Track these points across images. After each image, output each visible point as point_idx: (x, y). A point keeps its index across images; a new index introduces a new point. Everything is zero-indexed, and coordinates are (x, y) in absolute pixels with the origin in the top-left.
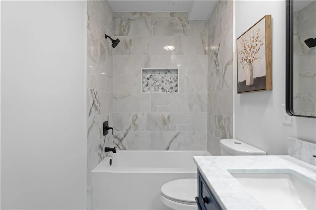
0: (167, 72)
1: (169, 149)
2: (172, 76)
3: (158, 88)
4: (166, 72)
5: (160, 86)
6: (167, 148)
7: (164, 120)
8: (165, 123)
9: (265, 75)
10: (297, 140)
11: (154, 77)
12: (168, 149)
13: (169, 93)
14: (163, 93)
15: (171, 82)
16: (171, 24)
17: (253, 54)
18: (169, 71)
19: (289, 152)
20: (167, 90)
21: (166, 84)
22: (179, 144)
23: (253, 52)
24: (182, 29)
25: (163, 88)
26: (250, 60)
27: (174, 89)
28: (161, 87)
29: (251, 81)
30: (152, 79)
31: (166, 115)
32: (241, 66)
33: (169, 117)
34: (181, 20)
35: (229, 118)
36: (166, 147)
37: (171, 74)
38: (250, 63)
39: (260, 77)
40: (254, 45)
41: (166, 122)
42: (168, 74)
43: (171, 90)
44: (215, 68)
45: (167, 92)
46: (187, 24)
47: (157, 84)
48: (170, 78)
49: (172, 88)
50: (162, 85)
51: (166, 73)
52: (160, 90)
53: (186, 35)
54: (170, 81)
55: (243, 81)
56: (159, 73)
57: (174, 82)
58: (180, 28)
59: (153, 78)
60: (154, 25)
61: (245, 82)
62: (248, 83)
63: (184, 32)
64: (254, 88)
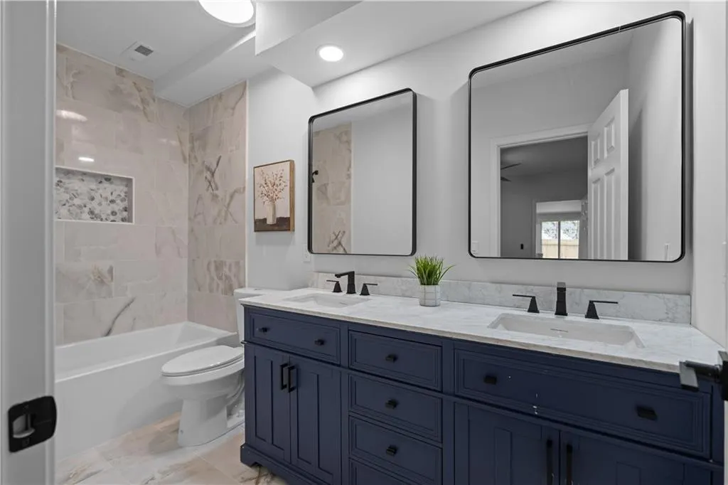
0: (103, 180)
1: (113, 332)
2: (115, 190)
3: (79, 211)
4: (99, 180)
5: (85, 206)
6: (106, 332)
7: (99, 277)
8: (102, 282)
9: (288, 216)
10: (316, 274)
11: (70, 185)
12: (108, 333)
13: (109, 222)
14: (92, 221)
15: (112, 201)
16: (116, 91)
17: (276, 192)
18: (108, 179)
19: (310, 285)
20: (104, 217)
21: (100, 204)
22: (135, 319)
23: (276, 190)
24: (141, 108)
25: (91, 212)
26: (272, 197)
27: (119, 216)
28: (86, 210)
29: (274, 220)
30: (62, 190)
31: (104, 266)
32: (259, 201)
33: (111, 271)
34: (140, 91)
35: (237, 264)
36: (105, 329)
37: (113, 186)
38: (273, 200)
39: (283, 218)
40: (277, 182)
41: (105, 280)
42: (106, 184)
43: (112, 218)
44: (208, 190)
45: (102, 220)
46: (151, 101)
47: (77, 201)
48: (110, 193)
49: (114, 213)
50: (89, 206)
51: (101, 182)
52: (86, 216)
53: (149, 121)
54: (111, 198)
55: (262, 218)
56: (83, 180)
57: (118, 201)
58: (137, 103)
59: (66, 189)
60: (73, 76)
61: (265, 220)
62: (270, 221)
63: (145, 114)
64: (276, 228)
